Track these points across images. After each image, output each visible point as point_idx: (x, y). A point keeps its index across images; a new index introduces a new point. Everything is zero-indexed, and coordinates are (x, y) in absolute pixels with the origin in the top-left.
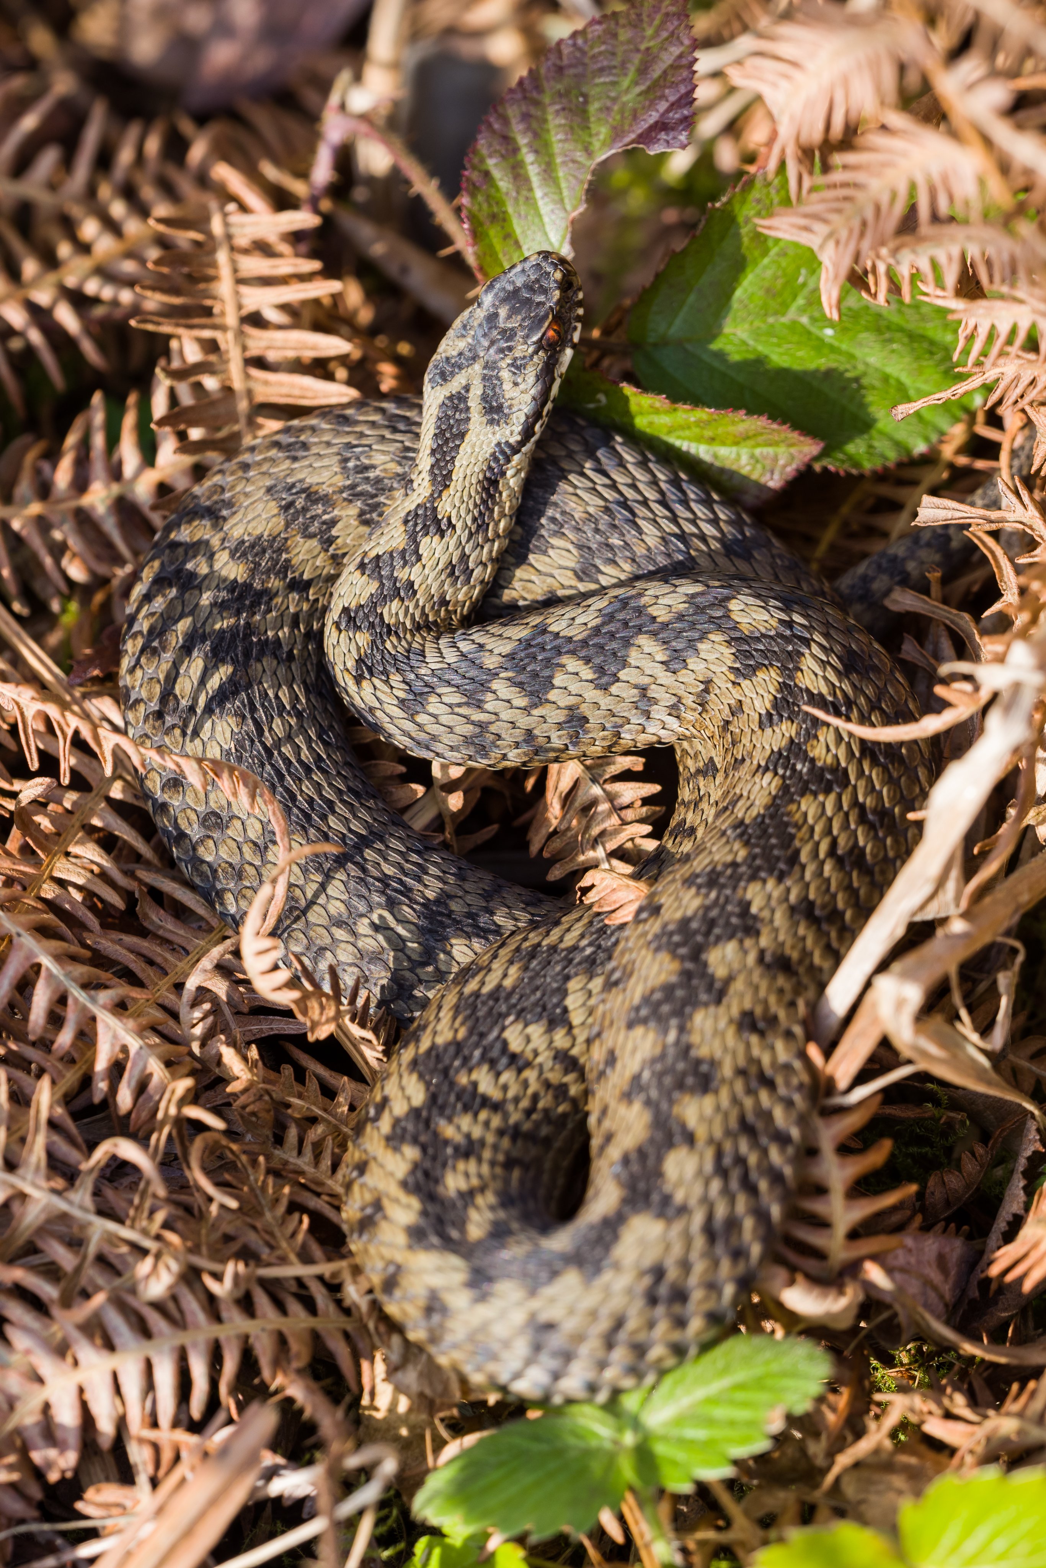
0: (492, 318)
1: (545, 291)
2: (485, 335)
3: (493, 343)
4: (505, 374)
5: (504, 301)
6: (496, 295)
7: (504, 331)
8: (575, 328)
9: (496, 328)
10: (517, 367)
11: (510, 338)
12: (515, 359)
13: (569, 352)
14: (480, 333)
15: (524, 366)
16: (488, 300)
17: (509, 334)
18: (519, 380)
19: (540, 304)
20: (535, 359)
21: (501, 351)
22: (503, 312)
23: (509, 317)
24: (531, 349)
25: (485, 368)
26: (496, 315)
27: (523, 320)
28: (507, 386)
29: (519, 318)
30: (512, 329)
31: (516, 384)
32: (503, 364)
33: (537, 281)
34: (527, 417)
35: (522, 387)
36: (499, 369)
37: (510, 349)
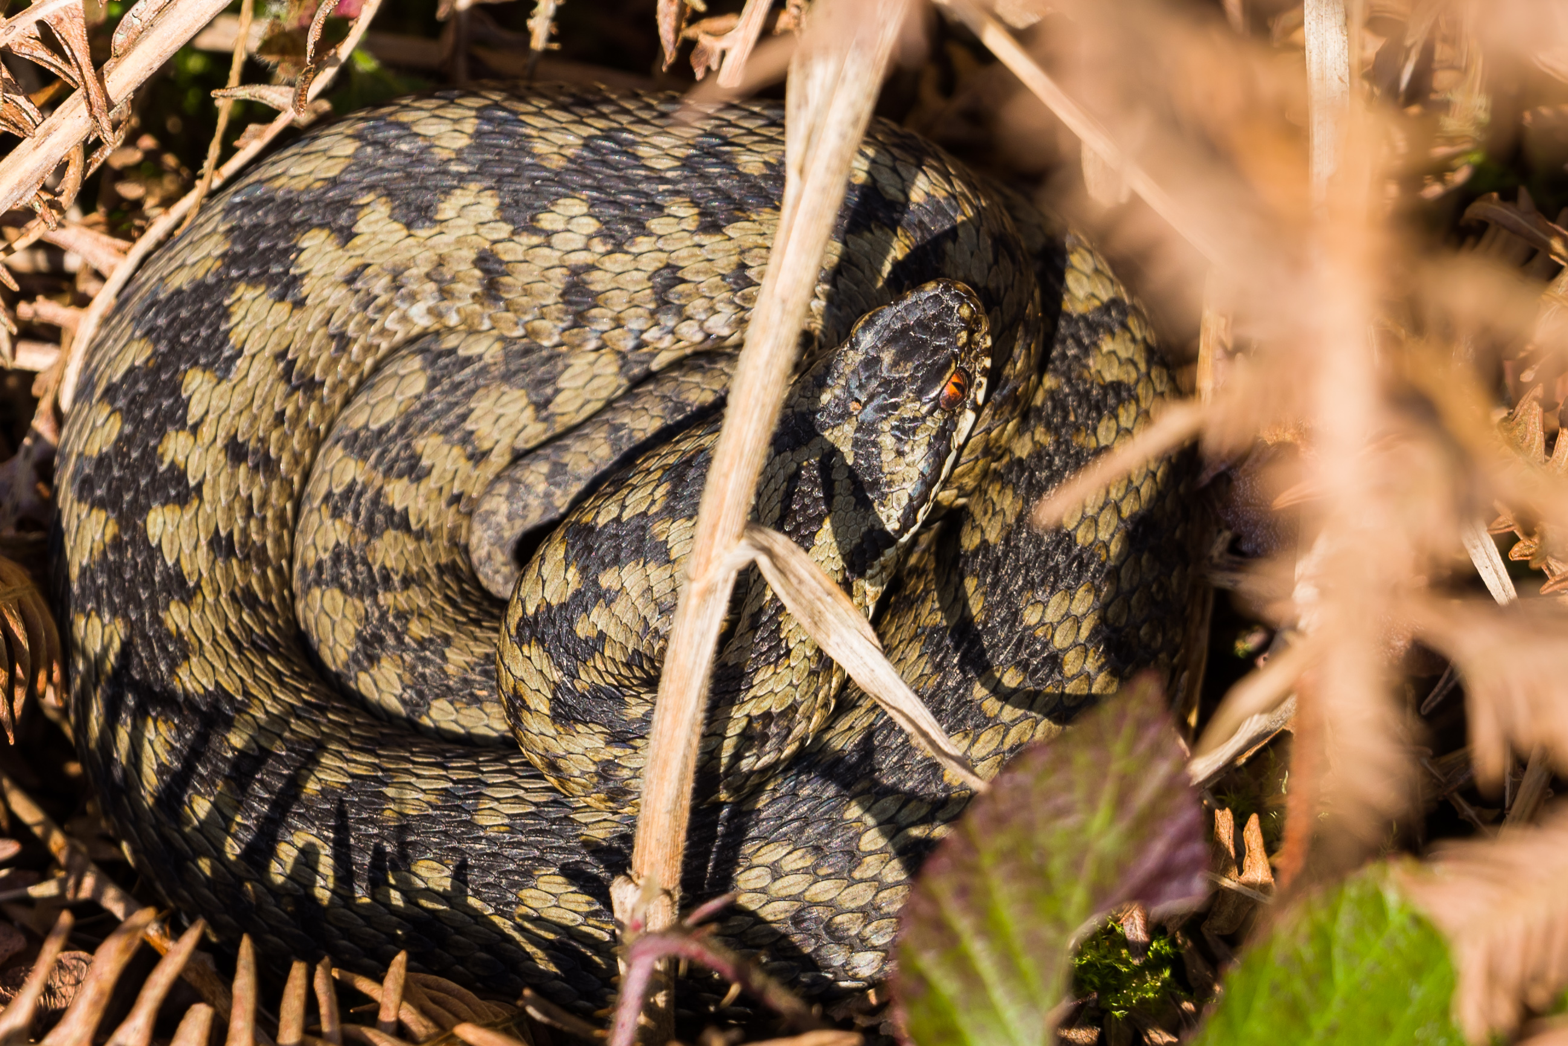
0: (871, 363)
1: (944, 331)
2: (861, 387)
3: (871, 398)
4: (887, 441)
5: (890, 341)
6: (877, 333)
7: (886, 383)
8: (980, 385)
9: (875, 376)
10: (905, 431)
11: (897, 392)
12: (903, 420)
13: (969, 416)
14: (854, 383)
15: (914, 431)
16: (867, 340)
17: (894, 387)
18: (907, 448)
19: (937, 349)
20: (929, 422)
21: (882, 409)
22: (887, 357)
23: (895, 364)
24: (925, 409)
25: (857, 431)
26: (877, 360)
27: (916, 369)
28: (888, 457)
29: (910, 365)
30: (900, 380)
31: (900, 454)
32: (886, 426)
33: (935, 318)
34: (911, 499)
35: (909, 458)
36: (879, 433)
37: (895, 406)
